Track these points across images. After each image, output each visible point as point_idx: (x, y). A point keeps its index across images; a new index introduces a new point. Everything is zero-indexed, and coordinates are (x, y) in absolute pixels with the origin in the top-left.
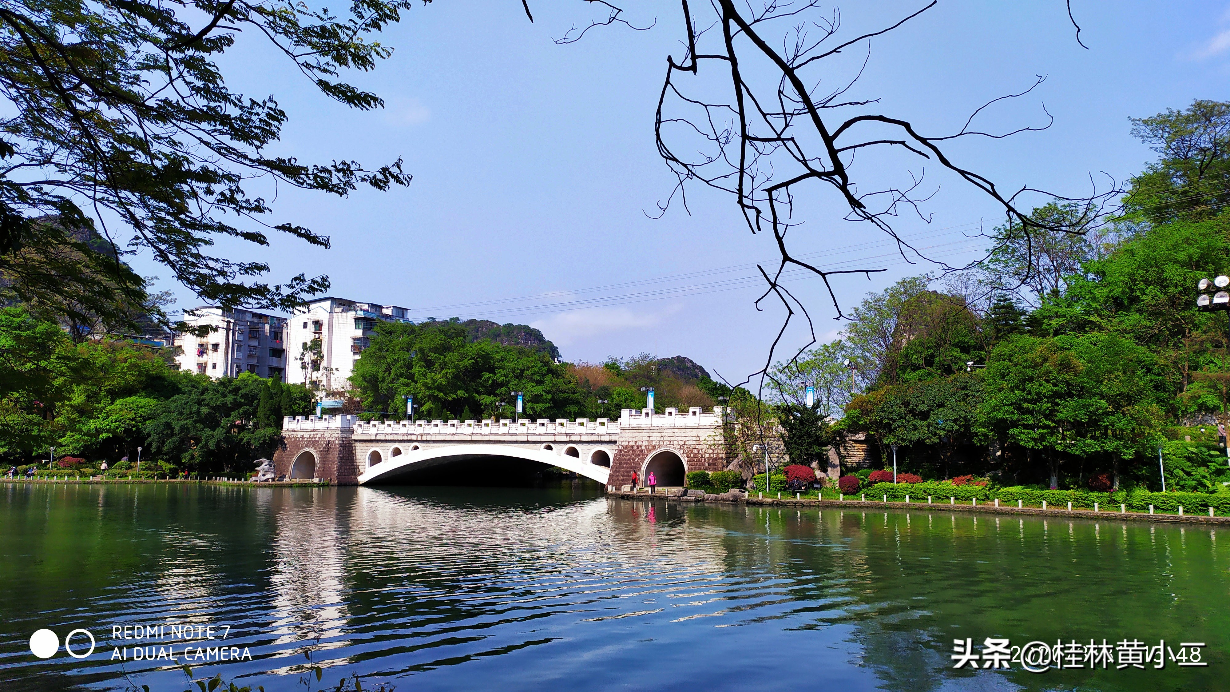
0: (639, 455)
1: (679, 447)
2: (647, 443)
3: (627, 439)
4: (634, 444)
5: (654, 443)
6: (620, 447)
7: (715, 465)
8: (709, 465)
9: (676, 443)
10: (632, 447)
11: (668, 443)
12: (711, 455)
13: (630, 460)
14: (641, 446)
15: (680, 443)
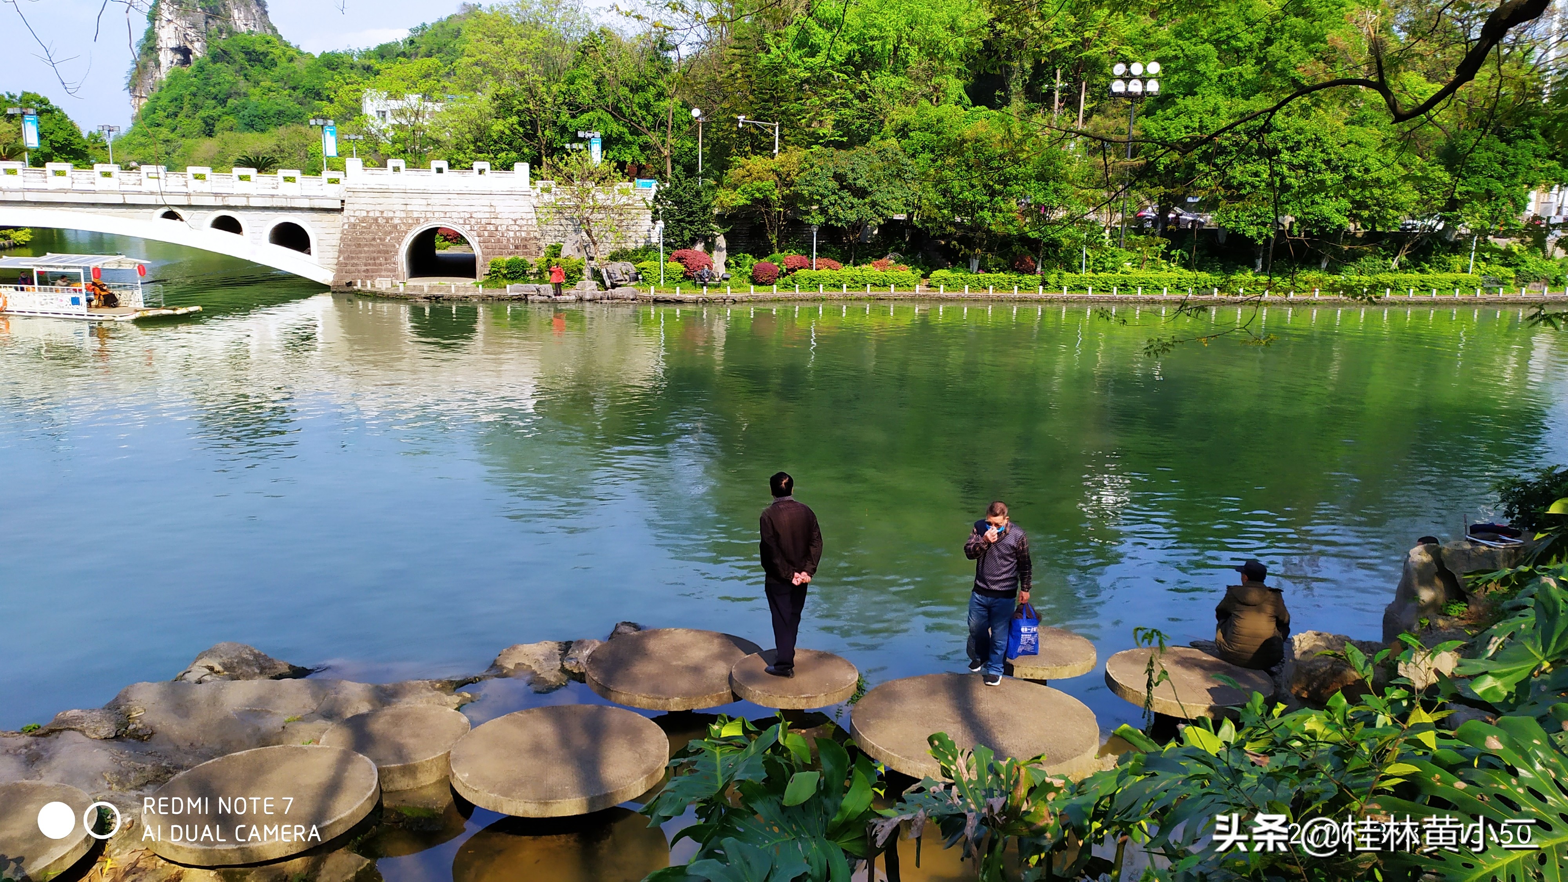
0: (390, 233)
1: (462, 221)
2: (403, 215)
3: (364, 207)
4: (378, 214)
5: (416, 215)
6: (352, 220)
7: (525, 247)
8: (517, 247)
9: (455, 215)
10: (376, 219)
11: (442, 215)
12: (518, 234)
13: (374, 239)
14: (392, 219)
15: (462, 215)
